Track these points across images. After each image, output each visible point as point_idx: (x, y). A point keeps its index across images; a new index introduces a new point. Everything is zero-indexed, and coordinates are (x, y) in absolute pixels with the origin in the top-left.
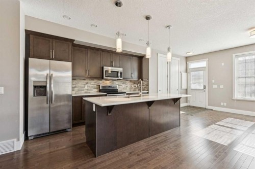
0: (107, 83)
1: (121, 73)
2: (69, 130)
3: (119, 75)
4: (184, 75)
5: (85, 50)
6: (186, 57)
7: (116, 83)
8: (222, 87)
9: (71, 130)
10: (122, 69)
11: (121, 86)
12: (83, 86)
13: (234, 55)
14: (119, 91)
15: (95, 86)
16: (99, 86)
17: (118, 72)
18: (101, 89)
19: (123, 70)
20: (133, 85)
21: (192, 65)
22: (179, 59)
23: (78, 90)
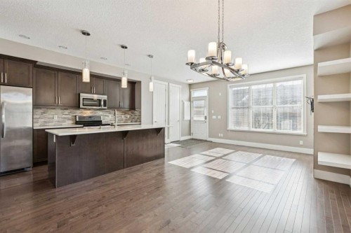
0: (87, 113)
1: (105, 101)
2: (28, 169)
3: (102, 103)
4: (187, 104)
5: (53, 72)
6: (190, 85)
7: (100, 113)
8: (219, 117)
9: (31, 169)
10: (106, 97)
11: (106, 117)
12: (51, 116)
13: (229, 85)
14: (103, 123)
15: (70, 116)
16: (76, 116)
17: (100, 100)
18: (77, 120)
19: (108, 98)
20: (123, 116)
21: (196, 94)
22: (181, 86)
23: (45, 122)
